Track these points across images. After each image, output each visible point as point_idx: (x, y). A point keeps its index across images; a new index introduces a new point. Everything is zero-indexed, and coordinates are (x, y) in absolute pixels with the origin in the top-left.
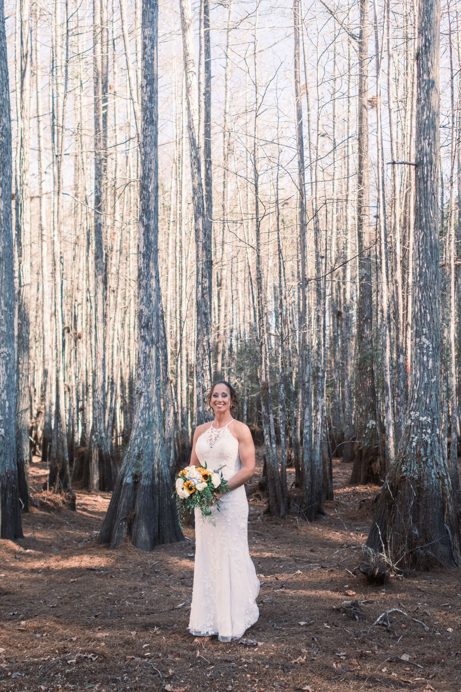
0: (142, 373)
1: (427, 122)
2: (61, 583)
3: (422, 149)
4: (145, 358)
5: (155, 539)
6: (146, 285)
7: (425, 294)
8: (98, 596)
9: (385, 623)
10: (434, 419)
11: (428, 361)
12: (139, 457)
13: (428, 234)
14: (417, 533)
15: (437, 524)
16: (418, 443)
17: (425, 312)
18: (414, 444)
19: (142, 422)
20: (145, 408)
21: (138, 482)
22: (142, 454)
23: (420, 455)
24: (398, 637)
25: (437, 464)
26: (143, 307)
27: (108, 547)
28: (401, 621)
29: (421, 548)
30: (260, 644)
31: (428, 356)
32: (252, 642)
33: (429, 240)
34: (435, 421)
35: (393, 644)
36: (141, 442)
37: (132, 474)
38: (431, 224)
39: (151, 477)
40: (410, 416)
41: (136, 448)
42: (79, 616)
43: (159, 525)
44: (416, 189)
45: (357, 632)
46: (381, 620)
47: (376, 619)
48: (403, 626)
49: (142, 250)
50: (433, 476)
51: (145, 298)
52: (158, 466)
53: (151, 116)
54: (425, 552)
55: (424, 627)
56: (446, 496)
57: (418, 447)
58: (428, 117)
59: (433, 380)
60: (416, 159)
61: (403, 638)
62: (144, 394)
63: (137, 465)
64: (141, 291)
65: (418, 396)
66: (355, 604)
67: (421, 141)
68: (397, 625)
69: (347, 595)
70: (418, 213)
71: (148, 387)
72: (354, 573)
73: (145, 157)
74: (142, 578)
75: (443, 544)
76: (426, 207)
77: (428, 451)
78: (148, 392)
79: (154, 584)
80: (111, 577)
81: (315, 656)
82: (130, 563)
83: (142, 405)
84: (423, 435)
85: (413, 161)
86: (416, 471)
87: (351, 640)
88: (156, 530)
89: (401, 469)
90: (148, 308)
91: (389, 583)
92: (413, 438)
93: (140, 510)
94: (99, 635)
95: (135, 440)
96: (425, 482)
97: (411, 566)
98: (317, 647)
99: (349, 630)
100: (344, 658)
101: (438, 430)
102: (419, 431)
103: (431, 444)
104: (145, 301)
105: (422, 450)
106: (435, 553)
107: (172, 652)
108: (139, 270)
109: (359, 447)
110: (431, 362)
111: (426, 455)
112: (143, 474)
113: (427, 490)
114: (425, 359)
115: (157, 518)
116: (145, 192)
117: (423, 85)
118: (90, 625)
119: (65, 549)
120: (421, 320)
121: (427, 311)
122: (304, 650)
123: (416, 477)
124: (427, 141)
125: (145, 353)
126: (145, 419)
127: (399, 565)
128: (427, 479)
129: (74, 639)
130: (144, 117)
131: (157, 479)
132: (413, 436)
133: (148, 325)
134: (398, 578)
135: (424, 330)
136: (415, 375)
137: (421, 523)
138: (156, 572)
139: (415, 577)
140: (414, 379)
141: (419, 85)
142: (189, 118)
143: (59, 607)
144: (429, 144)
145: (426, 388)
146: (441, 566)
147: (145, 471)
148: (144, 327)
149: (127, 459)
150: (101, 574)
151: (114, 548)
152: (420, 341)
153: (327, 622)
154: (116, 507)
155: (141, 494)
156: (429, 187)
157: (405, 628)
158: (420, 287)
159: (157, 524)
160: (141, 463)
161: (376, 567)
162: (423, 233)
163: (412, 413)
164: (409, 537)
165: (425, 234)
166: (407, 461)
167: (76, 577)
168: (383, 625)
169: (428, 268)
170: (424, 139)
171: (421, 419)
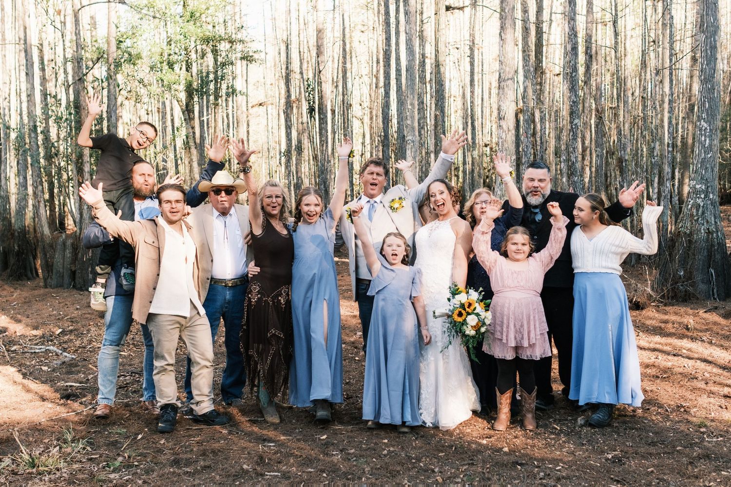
7: (705, 86)
10: (708, 187)
11: (705, 140)
13: (709, 37)
14: (682, 274)
15: (701, 268)
16: (693, 205)
18: (690, 206)
23: (693, 215)
25: (708, 222)
29: (682, 285)
31: (705, 136)
33: (709, 42)
40: (690, 185)
50: (702, 231)
54: (684, 288)
56: (714, 246)
57: (693, 209)
59: (709, 156)
65: (696, 169)
75: (702, 283)
76: (707, 14)
77: (700, 212)
84: (697, 199)
86: (689, 228)
89: (679, 226)
92: (690, 202)
96: (695, 236)
97: (672, 298)
101: (710, 195)
102: (695, 196)
103: (703, 207)
105: (695, 211)
111: (697, 214)
113: (696, 242)
114: (703, 138)
120: (701, 107)
121: (706, 100)
123: (688, 232)
127: (663, 297)
128: (697, 234)
132: (690, 200)
135: (703, 115)
145: (702, 162)
146: (698, 299)
152: (700, 124)
158: (701, 80)
163: (691, 182)
165: (706, 37)
166: (684, 220)
169: (707, 64)
171: (697, 186)
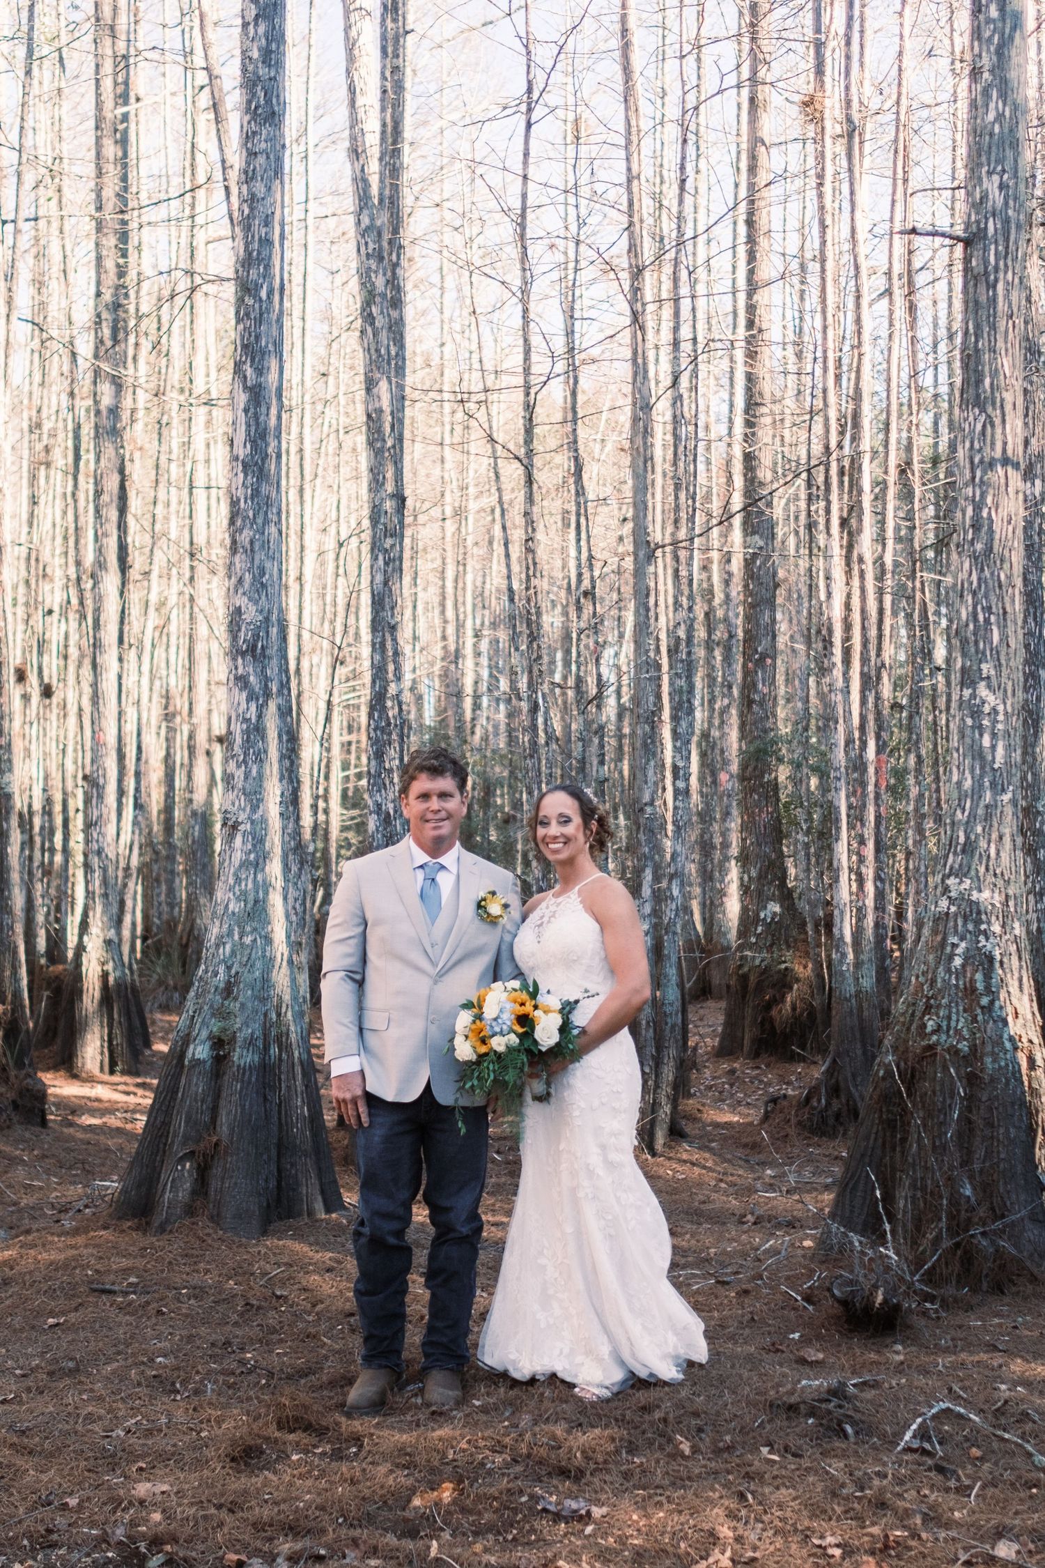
0: (239, 774)
1: (997, 129)
2: (22, 1330)
3: (985, 197)
4: (247, 732)
5: (268, 1206)
6: (252, 542)
7: (987, 573)
8: (129, 1367)
9: (927, 1446)
10: (1007, 898)
11: (993, 747)
12: (228, 990)
13: (998, 421)
14: (968, 1192)
15: (1019, 1168)
16: (967, 958)
17: (987, 621)
18: (958, 962)
19: (238, 899)
20: (244, 864)
21: (225, 1057)
22: (237, 983)
23: (974, 990)
24: (971, 1488)
25: (1015, 1014)
26: (241, 601)
27: (144, 1228)
28: (967, 1439)
30: (597, 1512)
31: (994, 735)
32: (574, 1505)
33: (999, 436)
34: (1011, 903)
35: (960, 1510)
36: (233, 953)
37: (210, 1037)
38: (1005, 395)
39: (260, 1044)
40: (946, 890)
41: (222, 969)
42: (79, 1428)
43: (279, 1171)
44: (966, 302)
45: (859, 1474)
46: (914, 1437)
47: (899, 1435)
48: (975, 1452)
49: (242, 452)
50: (1008, 1045)
51: (248, 577)
52: (279, 1015)
53: (268, 101)
54: (993, 1242)
55: (1030, 1455)
56: (1039, 1096)
57: (969, 969)
58: (1000, 117)
59: (1005, 798)
60: (968, 225)
61: (983, 1488)
62: (242, 827)
63: (222, 1014)
64: (237, 558)
65: (967, 838)
66: (838, 1393)
67: (980, 179)
68: (958, 1452)
69: (803, 1361)
70: (972, 365)
71: (255, 808)
72: (808, 1299)
73: (252, 209)
74: (241, 1315)
75: (1035, 1221)
76: (993, 350)
77: (995, 981)
78: (253, 822)
79: (274, 1331)
80: (160, 1313)
81: (755, 1548)
82: (207, 1271)
83: (238, 857)
84: (982, 938)
85: (959, 230)
86: (965, 1033)
87: (847, 1499)
88: (273, 1184)
89: (925, 1026)
90: (256, 602)
91: (910, 1327)
92: (954, 946)
93: (232, 1130)
94: (142, 1489)
95: (217, 946)
96: (988, 1060)
97: (958, 1282)
98: (758, 1520)
99: (835, 1468)
100: (837, 1552)
101: (1017, 925)
102: (970, 927)
103: (1001, 962)
104: (247, 586)
105: (979, 976)
106: (1015, 1246)
107: (355, 1542)
108: (234, 503)
109: (741, 966)
110: (1000, 751)
111: (988, 988)
112: (240, 1036)
113: (992, 1080)
114: (986, 741)
115: (274, 1152)
116: (249, 301)
117: (987, 34)
118: (113, 1456)
119: (28, 1232)
120: (976, 643)
121: (993, 618)
122: (725, 1532)
123: (964, 1046)
124: (996, 178)
125: (246, 720)
126: (244, 893)
127: (929, 1278)
128: (993, 1053)
129: (73, 1502)
130: (249, 102)
131: (274, 1050)
132: (955, 940)
133: (254, 647)
134: (925, 1313)
135: (984, 666)
136: (959, 784)
137: (977, 1166)
138: (279, 1297)
139: (970, 1308)
140: (955, 795)
141: (976, 33)
142: (352, 127)
143: (21, 1403)
144: (1001, 187)
145: (987, 818)
146: (1033, 1279)
147: (245, 1028)
148: (243, 654)
149: (197, 996)
150: (130, 1304)
151: (162, 1229)
152: (974, 696)
153: (769, 1444)
154: (166, 1124)
155: (233, 1090)
156: (1000, 299)
157: (981, 1459)
158: (975, 557)
159: (273, 1168)
160: (235, 1006)
161: (876, 1287)
162: (983, 417)
163: (951, 881)
164: (950, 1202)
165: (990, 421)
166: (939, 1006)
167: (63, 1313)
168: (924, 1452)
169: (996, 508)
170: (990, 173)
171: (975, 895)
